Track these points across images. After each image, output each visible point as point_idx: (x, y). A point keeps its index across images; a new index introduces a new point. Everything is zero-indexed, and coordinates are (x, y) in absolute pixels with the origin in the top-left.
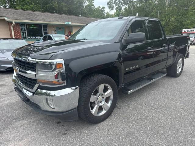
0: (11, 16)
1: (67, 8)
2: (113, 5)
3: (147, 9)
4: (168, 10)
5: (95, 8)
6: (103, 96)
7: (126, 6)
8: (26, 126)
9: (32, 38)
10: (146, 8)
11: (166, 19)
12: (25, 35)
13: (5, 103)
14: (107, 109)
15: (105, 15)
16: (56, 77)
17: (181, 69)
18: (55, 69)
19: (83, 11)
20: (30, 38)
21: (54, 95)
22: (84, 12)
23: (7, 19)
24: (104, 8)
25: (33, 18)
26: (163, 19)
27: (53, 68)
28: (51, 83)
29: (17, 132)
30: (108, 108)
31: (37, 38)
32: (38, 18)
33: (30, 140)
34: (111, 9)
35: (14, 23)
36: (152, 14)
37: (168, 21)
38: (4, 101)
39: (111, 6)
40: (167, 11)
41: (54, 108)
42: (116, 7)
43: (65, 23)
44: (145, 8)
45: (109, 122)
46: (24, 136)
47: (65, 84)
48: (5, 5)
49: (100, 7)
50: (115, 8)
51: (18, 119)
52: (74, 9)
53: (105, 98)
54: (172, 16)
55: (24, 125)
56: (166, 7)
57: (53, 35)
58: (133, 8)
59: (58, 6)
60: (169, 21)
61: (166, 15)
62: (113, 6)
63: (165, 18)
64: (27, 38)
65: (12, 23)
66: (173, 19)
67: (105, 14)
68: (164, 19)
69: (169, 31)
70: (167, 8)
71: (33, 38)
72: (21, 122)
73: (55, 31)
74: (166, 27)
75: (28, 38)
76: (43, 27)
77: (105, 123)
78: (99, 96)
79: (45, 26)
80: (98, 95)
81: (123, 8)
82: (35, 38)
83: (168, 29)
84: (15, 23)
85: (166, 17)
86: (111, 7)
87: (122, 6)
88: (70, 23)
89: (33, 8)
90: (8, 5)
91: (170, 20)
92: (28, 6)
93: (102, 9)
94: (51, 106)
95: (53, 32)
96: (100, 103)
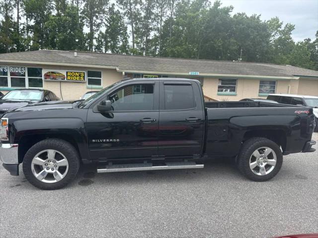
6: (55, 164)
14: (59, 180)
17: (273, 168)
23: (118, 69)
30: (61, 179)
35: (124, 73)
43: (190, 73)
53: (58, 167)
78: (49, 162)
88: (198, 74)
96: (50, 169)
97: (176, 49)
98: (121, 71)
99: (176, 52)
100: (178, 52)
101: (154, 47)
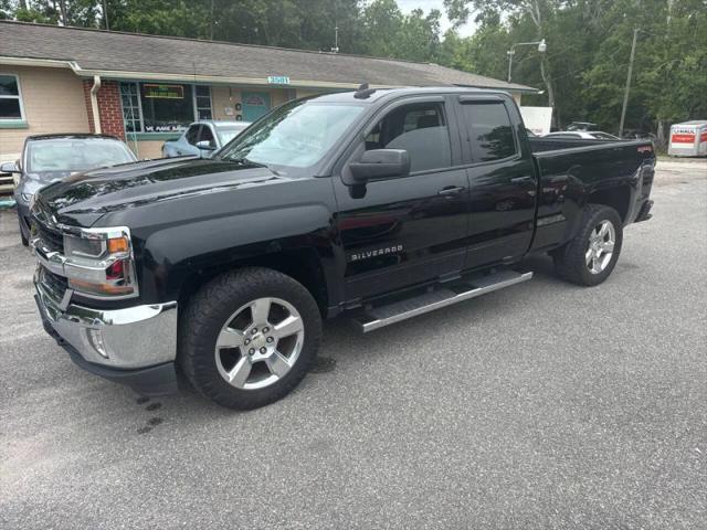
0: (89, 58)
1: (297, 18)
2: (466, 6)
3: (594, 22)
4: (672, 23)
5: (402, 17)
6: (269, 334)
7: (517, 10)
8: (55, 402)
9: (158, 128)
10: (590, 18)
11: (666, 58)
12: (133, 120)
13: (21, 336)
14: (284, 372)
15: (442, 39)
16: (110, 272)
17: (608, 257)
18: (108, 252)
19: (355, 28)
20: (151, 128)
21: (111, 323)
22: (358, 33)
23: (77, 68)
24: (435, 14)
25: (163, 63)
26: (651, 60)
27: (103, 250)
28: (99, 289)
29: (27, 415)
30: (287, 370)
31: (174, 128)
32: (180, 62)
33: (52, 437)
34: (456, 20)
35: (97, 80)
36: (613, 38)
37: (670, 66)
38: (20, 330)
39: (459, 10)
40: (668, 30)
41: (107, 358)
42: (479, 12)
43: (270, 80)
44: (586, 15)
45: (281, 410)
46: (40, 427)
47: (136, 294)
48: (90, 9)
49: (420, 12)
50: (472, 17)
51: (41, 382)
52: (322, 21)
53: (276, 340)
54: (688, 48)
55: (50, 399)
56: (666, 13)
57: (218, 124)
58: (542, 17)
59: (268, 11)
60: (675, 66)
61: (666, 43)
62: (467, 12)
63: (662, 56)
64: (142, 128)
65: (91, 81)
66: (690, 60)
67: (440, 36)
68: (657, 58)
69: (674, 106)
70: (669, 18)
71: (163, 129)
72: (46, 392)
73: (237, 107)
74: (663, 91)
75: (146, 130)
76: (197, 94)
77: (272, 409)
78: (253, 333)
79: (204, 89)
80: (250, 328)
81: (504, 16)
82: (168, 128)
83: (670, 97)
84: (103, 80)
85: (666, 52)
86: (458, 14)
87: (499, 8)
88: (287, 81)
89: (180, 18)
90: (101, 9)
91: (679, 62)
92: (165, 13)
93: (429, 18)
94: (100, 350)
95: (231, 112)
96: (258, 353)
97: (156, 16)
98: (87, 73)
99: (156, 24)
100: (161, 24)
101: (86, 9)
